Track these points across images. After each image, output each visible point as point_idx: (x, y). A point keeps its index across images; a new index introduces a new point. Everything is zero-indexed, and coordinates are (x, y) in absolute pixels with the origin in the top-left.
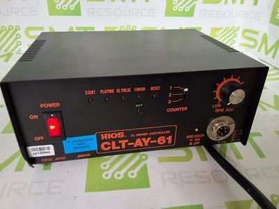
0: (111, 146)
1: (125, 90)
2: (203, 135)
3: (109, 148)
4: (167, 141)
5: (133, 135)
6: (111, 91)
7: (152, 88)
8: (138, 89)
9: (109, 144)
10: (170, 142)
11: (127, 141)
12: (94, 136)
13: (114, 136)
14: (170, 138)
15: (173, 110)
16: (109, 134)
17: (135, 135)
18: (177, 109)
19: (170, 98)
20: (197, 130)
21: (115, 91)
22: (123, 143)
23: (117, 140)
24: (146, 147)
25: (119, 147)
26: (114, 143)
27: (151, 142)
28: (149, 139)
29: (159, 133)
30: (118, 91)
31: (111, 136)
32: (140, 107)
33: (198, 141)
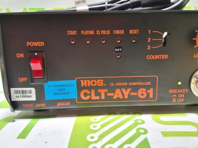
0: (90, 95)
1: (104, 32)
2: (187, 90)
3: (88, 97)
4: (148, 94)
5: (112, 84)
6: (92, 33)
7: (131, 32)
8: (117, 32)
9: (88, 92)
10: (151, 96)
11: (106, 90)
12: (74, 82)
13: (94, 83)
14: (151, 91)
15: (153, 57)
16: (89, 81)
17: (114, 84)
18: (157, 57)
19: (149, 44)
20: (180, 83)
21: (95, 32)
22: (103, 92)
23: (96, 88)
24: (126, 99)
25: (98, 98)
26: (93, 92)
27: (132, 94)
28: (129, 90)
29: (139, 84)
30: (98, 32)
31: (90, 83)
32: (120, 51)
33: (183, 98)
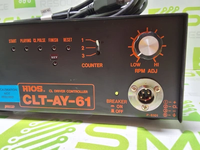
0: (31, 100)
1: (40, 40)
2: (125, 102)
3: (30, 102)
4: (86, 103)
5: (51, 91)
6: (29, 41)
7: (65, 40)
8: (52, 40)
9: (29, 97)
10: (89, 105)
11: (46, 97)
12: (17, 87)
13: (34, 89)
14: (88, 100)
15: (88, 65)
16: (29, 86)
17: (53, 91)
18: (92, 65)
19: (83, 52)
21: (32, 40)
22: (43, 97)
23: (37, 94)
24: (65, 107)
25: (39, 103)
26: (34, 96)
27: (70, 101)
28: (67, 97)
29: (77, 91)
30: (35, 41)
31: (31, 89)
32: (55, 59)
33: (121, 109)
